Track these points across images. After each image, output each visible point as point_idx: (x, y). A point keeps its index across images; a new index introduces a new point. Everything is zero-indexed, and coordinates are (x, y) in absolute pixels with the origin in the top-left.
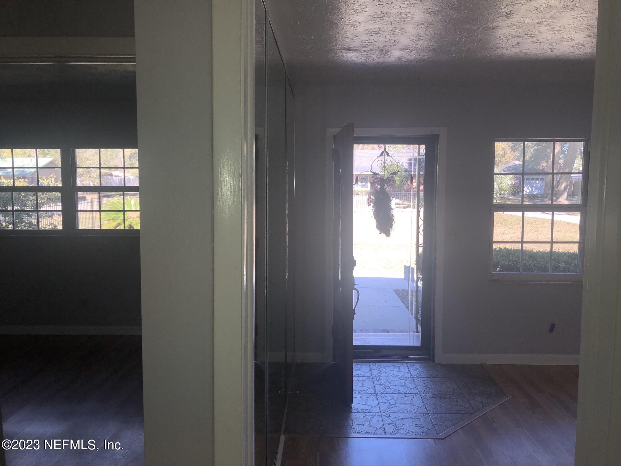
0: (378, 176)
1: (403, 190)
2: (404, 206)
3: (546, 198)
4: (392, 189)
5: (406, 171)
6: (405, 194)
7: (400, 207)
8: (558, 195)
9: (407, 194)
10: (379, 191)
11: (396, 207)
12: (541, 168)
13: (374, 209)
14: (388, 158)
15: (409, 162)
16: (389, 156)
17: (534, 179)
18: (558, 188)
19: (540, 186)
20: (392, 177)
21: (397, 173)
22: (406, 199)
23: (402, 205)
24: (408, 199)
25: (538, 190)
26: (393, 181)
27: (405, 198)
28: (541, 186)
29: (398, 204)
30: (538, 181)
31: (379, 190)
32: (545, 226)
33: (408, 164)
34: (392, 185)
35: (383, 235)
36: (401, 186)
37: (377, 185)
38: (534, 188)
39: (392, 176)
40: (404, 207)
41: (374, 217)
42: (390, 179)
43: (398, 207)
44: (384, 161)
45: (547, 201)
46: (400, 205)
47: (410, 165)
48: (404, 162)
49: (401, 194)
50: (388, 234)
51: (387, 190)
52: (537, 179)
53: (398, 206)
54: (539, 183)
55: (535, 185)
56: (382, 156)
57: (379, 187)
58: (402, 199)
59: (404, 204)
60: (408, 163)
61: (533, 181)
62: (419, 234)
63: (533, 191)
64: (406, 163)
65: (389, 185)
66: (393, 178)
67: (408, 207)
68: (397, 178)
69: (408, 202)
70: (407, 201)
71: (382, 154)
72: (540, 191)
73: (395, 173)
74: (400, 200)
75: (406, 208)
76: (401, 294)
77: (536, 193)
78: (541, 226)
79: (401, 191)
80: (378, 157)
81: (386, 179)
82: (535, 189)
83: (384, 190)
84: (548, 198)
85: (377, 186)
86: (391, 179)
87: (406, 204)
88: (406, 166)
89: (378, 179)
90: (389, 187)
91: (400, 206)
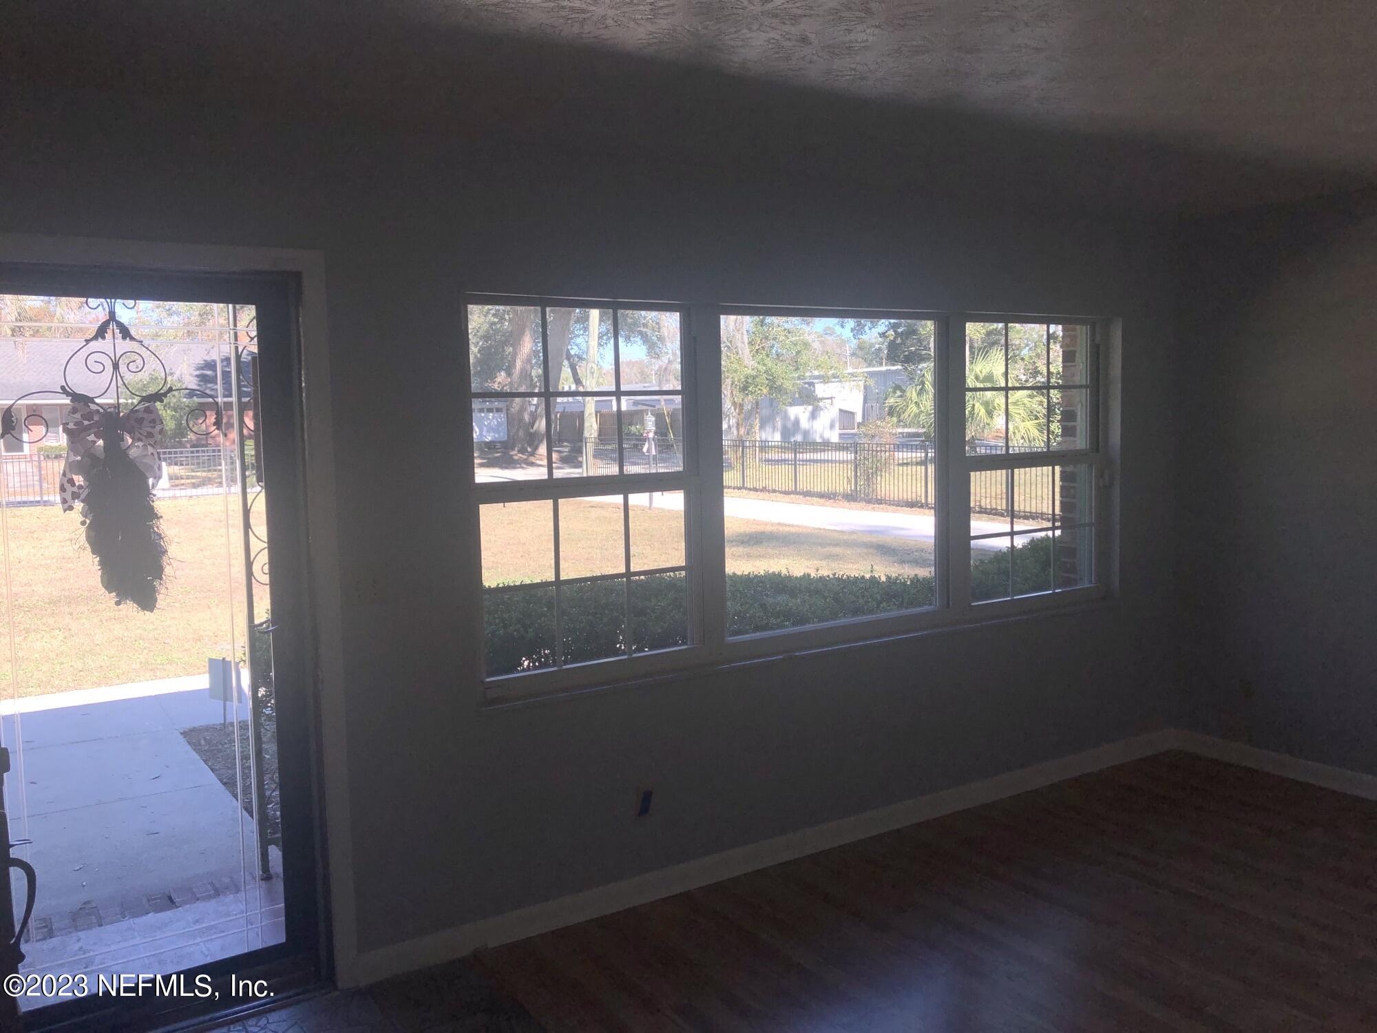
0: (93, 407)
1: (188, 442)
2: (194, 481)
3: (513, 449)
4: (149, 447)
5: (192, 393)
6: (192, 452)
7: (183, 484)
8: (535, 444)
9: (198, 452)
10: (102, 456)
11: (173, 486)
12: (496, 386)
13: (88, 521)
14: (127, 345)
15: (198, 373)
16: (132, 338)
17: (483, 409)
18: (535, 428)
19: (496, 423)
20: (148, 410)
21: (165, 395)
22: (198, 464)
23: (187, 479)
24: (203, 463)
25: (494, 432)
26: (153, 421)
27: (195, 461)
28: (499, 424)
29: (177, 478)
30: (491, 414)
31: (100, 453)
32: (525, 511)
33: (196, 379)
34: (150, 435)
35: (129, 608)
36: (180, 431)
37: (92, 438)
38: (485, 429)
39: (148, 407)
40: (193, 484)
41: (89, 549)
42: (140, 415)
43: (177, 485)
44: (113, 358)
45: (516, 455)
46: (182, 479)
47: (200, 381)
48: (184, 373)
49: (181, 453)
50: (146, 600)
51: (133, 453)
52: (490, 410)
53: (177, 482)
54: (493, 417)
55: (486, 423)
56: (104, 338)
57: (101, 442)
58: (187, 465)
59: (193, 477)
60: (197, 376)
61: (483, 415)
62: (254, 580)
63: (484, 433)
64: (191, 375)
65: (137, 435)
66: (151, 412)
67: (204, 485)
68: (168, 411)
69: (204, 471)
70: (201, 469)
71: (101, 333)
72: (497, 436)
73: (158, 397)
74: (181, 467)
75: (199, 486)
76: (203, 742)
77: (490, 438)
78: (516, 511)
79: (181, 445)
80: (88, 341)
81: (127, 417)
82: (488, 431)
83: (124, 453)
84: (516, 449)
85: (95, 442)
86: (145, 415)
87: (198, 477)
88: (192, 383)
89: (96, 418)
90: (140, 444)
91: (183, 481)
